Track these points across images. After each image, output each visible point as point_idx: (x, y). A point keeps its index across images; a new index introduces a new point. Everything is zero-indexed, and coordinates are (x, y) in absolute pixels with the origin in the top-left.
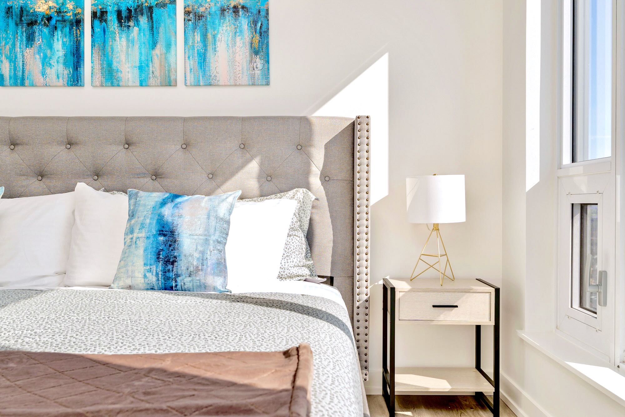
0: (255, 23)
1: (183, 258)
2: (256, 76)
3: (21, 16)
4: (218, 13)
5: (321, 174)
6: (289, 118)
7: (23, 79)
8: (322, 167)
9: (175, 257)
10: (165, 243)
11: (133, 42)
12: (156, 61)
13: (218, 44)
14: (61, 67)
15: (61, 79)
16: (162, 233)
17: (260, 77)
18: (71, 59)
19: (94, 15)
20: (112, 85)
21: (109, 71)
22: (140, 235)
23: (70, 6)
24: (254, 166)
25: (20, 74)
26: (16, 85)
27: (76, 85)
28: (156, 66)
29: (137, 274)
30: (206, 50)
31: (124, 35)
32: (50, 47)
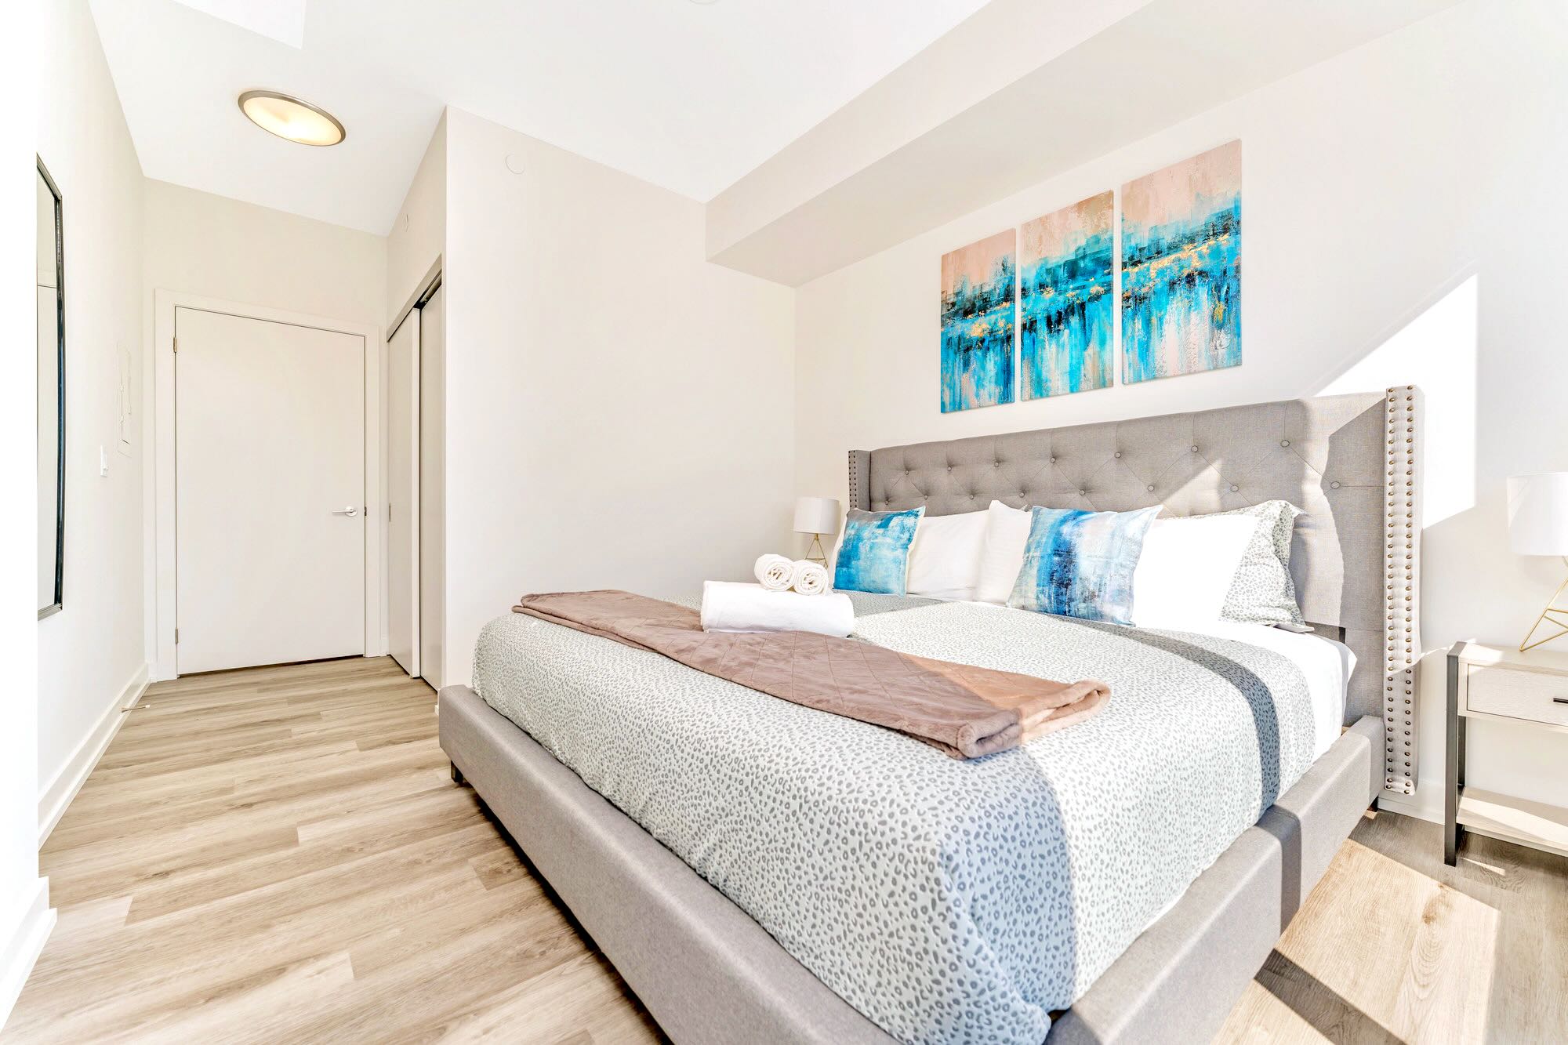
0: (1218, 288)
1: (1078, 581)
2: (1220, 357)
3: (959, 344)
4: (1166, 288)
5: (1324, 478)
6: (1266, 405)
7: (960, 404)
8: (1324, 469)
9: (1070, 580)
10: (1060, 564)
11: (1063, 346)
12: (1089, 361)
13: (1165, 327)
14: (993, 385)
15: (992, 399)
16: (1057, 553)
17: (1226, 357)
18: (1002, 376)
19: (1024, 327)
20: (1042, 396)
21: (1038, 382)
22: (1035, 554)
23: (1001, 324)
24: (1212, 474)
25: (958, 399)
26: (954, 410)
27: (1007, 402)
28: (1088, 369)
29: (1030, 594)
30: (1149, 338)
31: (1054, 342)
32: (983, 368)
